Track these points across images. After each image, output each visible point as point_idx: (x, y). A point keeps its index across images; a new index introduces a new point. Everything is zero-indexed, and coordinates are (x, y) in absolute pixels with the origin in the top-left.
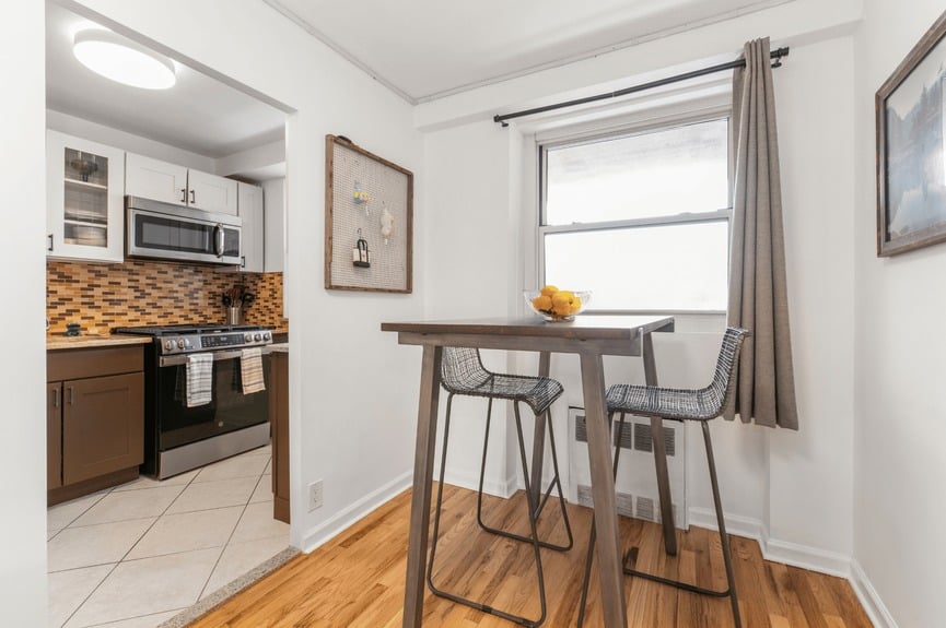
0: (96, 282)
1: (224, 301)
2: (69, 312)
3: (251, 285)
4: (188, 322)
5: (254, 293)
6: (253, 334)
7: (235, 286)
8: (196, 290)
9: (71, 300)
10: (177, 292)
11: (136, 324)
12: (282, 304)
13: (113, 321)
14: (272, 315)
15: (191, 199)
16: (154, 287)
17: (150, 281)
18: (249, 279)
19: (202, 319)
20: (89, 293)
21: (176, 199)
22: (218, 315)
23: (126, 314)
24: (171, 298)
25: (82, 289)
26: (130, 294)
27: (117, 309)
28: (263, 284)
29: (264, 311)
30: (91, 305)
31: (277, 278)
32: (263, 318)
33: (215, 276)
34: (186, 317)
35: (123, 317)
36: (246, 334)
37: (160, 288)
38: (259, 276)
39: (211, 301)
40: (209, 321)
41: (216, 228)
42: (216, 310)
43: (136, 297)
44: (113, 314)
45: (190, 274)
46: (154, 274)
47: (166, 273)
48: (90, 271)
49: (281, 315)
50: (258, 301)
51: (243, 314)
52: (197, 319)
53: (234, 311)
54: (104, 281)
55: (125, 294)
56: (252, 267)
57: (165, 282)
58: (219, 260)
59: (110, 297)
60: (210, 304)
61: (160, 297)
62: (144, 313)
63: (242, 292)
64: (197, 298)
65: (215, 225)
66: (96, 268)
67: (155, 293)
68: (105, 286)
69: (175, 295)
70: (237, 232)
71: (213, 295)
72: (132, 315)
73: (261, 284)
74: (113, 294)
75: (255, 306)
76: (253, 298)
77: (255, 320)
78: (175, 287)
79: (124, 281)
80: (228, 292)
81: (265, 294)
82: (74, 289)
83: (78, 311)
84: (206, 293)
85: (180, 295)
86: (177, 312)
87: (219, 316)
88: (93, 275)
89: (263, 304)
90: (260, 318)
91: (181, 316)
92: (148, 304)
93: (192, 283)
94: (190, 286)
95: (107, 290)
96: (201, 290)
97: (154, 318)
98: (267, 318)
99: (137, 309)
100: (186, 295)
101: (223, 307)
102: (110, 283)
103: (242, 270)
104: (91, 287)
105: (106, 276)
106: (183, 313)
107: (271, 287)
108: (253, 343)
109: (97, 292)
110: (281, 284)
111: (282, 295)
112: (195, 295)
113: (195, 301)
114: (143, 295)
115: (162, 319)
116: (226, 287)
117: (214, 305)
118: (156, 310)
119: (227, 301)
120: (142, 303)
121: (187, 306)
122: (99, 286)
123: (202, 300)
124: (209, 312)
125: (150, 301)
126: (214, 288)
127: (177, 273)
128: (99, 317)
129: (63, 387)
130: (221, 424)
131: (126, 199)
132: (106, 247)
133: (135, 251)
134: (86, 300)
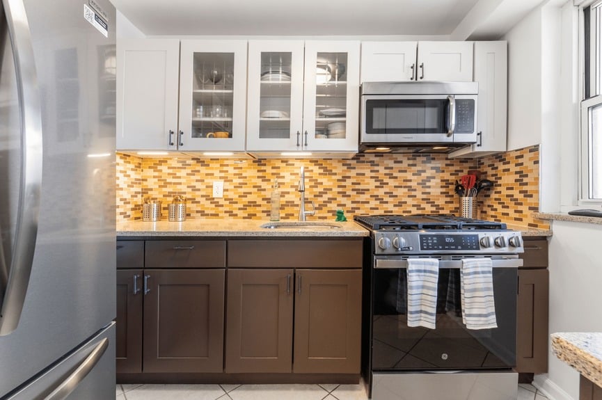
0: (348, 174)
1: (457, 190)
2: (330, 200)
3: (490, 171)
4: (420, 212)
5: (493, 179)
6: (492, 236)
7: (469, 173)
8: (429, 179)
9: (331, 189)
10: (410, 181)
11: (376, 213)
12: (537, 192)
13: (359, 209)
14: (520, 208)
15: (420, 75)
16: (391, 177)
17: (387, 171)
18: (487, 162)
19: (434, 209)
20: (343, 184)
21: (406, 76)
22: (450, 205)
23: (368, 202)
24: (405, 187)
25: (339, 180)
26: (372, 184)
27: (363, 198)
28: (506, 167)
29: (507, 201)
30: (344, 195)
31: (528, 156)
32: (505, 211)
33: (448, 162)
34: (418, 207)
35: (366, 205)
36: (481, 235)
37: (396, 178)
38: (500, 157)
39: (444, 190)
40: (441, 212)
41: (447, 102)
42: (448, 199)
43: (376, 187)
44: (358, 202)
45: (423, 162)
46: (391, 163)
47: (401, 162)
48: (344, 165)
49: (535, 209)
50: (499, 189)
51: (479, 204)
52: (429, 209)
53: (468, 201)
54: (353, 173)
55: (368, 184)
56: (491, 145)
57: (400, 171)
58: (450, 140)
59: (357, 187)
60: (442, 193)
61: (395, 187)
62: (382, 202)
63: (477, 179)
64: (429, 187)
65: (445, 97)
66: (348, 162)
67: (392, 183)
68: (354, 177)
69: (409, 184)
70: (473, 101)
71: (447, 183)
72: (374, 203)
73: (501, 167)
74: (359, 184)
75: (494, 196)
76: (491, 185)
77: (493, 213)
78: (409, 176)
79: (368, 173)
80: (464, 178)
81: (508, 179)
82: (334, 180)
83: (335, 199)
84: (439, 181)
85: (414, 184)
86: (410, 201)
87: (452, 206)
88: (345, 168)
89: (505, 192)
90: (500, 209)
91: (414, 206)
92: (386, 193)
93: (424, 171)
94: (423, 174)
95: (354, 181)
96: (434, 178)
97: (390, 207)
98: (511, 211)
99: (376, 197)
100: (418, 184)
101: (456, 196)
102: (357, 174)
103: (477, 149)
104: (345, 178)
105: (354, 168)
106: (415, 203)
107: (518, 169)
108: (492, 250)
109: (348, 183)
110: (536, 162)
111: (537, 179)
112: (428, 184)
113: (428, 190)
114: (383, 184)
115: (397, 209)
116: (461, 174)
117: (447, 194)
118: (391, 199)
119: (460, 190)
120: (381, 192)
121: (419, 195)
122: (349, 177)
123: (435, 188)
124: (441, 201)
125: (388, 190)
126: (447, 176)
127: (411, 162)
128: (350, 205)
129: (295, 274)
130: (445, 357)
131: (361, 88)
132: (345, 137)
133: (367, 138)
134: (340, 190)
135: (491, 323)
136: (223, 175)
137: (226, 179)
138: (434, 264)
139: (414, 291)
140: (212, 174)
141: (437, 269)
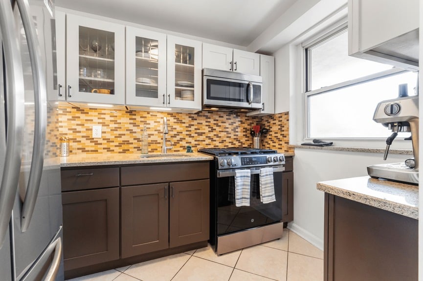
0: (192, 123)
1: (251, 133)
2: (181, 140)
3: (266, 124)
4: (233, 146)
5: (268, 128)
6: (273, 156)
7: (257, 124)
8: (237, 127)
9: (182, 133)
10: (228, 128)
11: (209, 147)
12: (288, 135)
13: (199, 145)
14: (281, 143)
15: (234, 68)
16: (217, 125)
17: (215, 122)
18: (265, 119)
19: (240, 144)
20: (189, 129)
21: (227, 68)
23: (204, 141)
24: (225, 132)
25: (186, 127)
26: (207, 129)
27: (201, 138)
28: (274, 122)
29: (275, 139)
30: (190, 136)
31: (284, 117)
32: (274, 144)
33: (247, 118)
34: (232, 143)
35: (203, 143)
36: (268, 156)
37: (220, 126)
38: (271, 116)
39: (245, 134)
40: (244, 146)
41: (248, 85)
42: (247, 139)
43: (209, 131)
44: (199, 141)
45: (234, 117)
46: (217, 117)
47: (222, 117)
48: (189, 117)
49: (287, 143)
50: (271, 133)
51: (262, 141)
52: (237, 144)
53: (256, 139)
54: (195, 122)
55: (205, 129)
56: (268, 111)
57: (222, 122)
58: (250, 106)
59: (198, 131)
60: (244, 135)
61: (220, 131)
62: (213, 140)
63: (261, 128)
64: (237, 132)
65: (247, 83)
66: (192, 115)
67: (218, 129)
68: (196, 125)
69: (227, 130)
70: (260, 86)
71: (246, 130)
72: (208, 141)
73: (272, 122)
74: (199, 129)
75: (269, 137)
76: (268, 131)
77: (268, 146)
78: (227, 125)
79: (204, 123)
80: (254, 127)
81: (275, 128)
82: (184, 127)
83: (185, 139)
84: (242, 128)
85: (229, 130)
86: (228, 140)
87: (249, 142)
88: (190, 119)
89: (274, 135)
90: (272, 144)
91: (230, 142)
93: (235, 123)
94: (234, 124)
95: (196, 127)
96: (239, 127)
97: (217, 143)
98: (276, 144)
99: (209, 138)
100: (232, 130)
101: (251, 137)
102: (198, 123)
103: (262, 112)
104: (190, 126)
105: (196, 119)
106: (231, 141)
107: (280, 123)
108: (272, 163)
109: (193, 128)
110: (288, 120)
111: (288, 128)
112: (237, 130)
113: (237, 134)
114: (213, 130)
115: (221, 144)
116: (253, 125)
117: (246, 136)
118: (218, 139)
119: (253, 134)
120: (211, 135)
121: (232, 136)
122: (193, 125)
123: (240, 133)
124: (243, 140)
125: (215, 134)
126: (246, 126)
127: (228, 117)
128: (194, 143)
129: (169, 186)
130: (252, 220)
131: (203, 71)
132: (194, 100)
133: (207, 102)
134: (188, 133)
135: (273, 199)
136: (101, 121)
137: (104, 124)
138: (248, 172)
139: (239, 188)
140: (92, 120)
141: (249, 175)
